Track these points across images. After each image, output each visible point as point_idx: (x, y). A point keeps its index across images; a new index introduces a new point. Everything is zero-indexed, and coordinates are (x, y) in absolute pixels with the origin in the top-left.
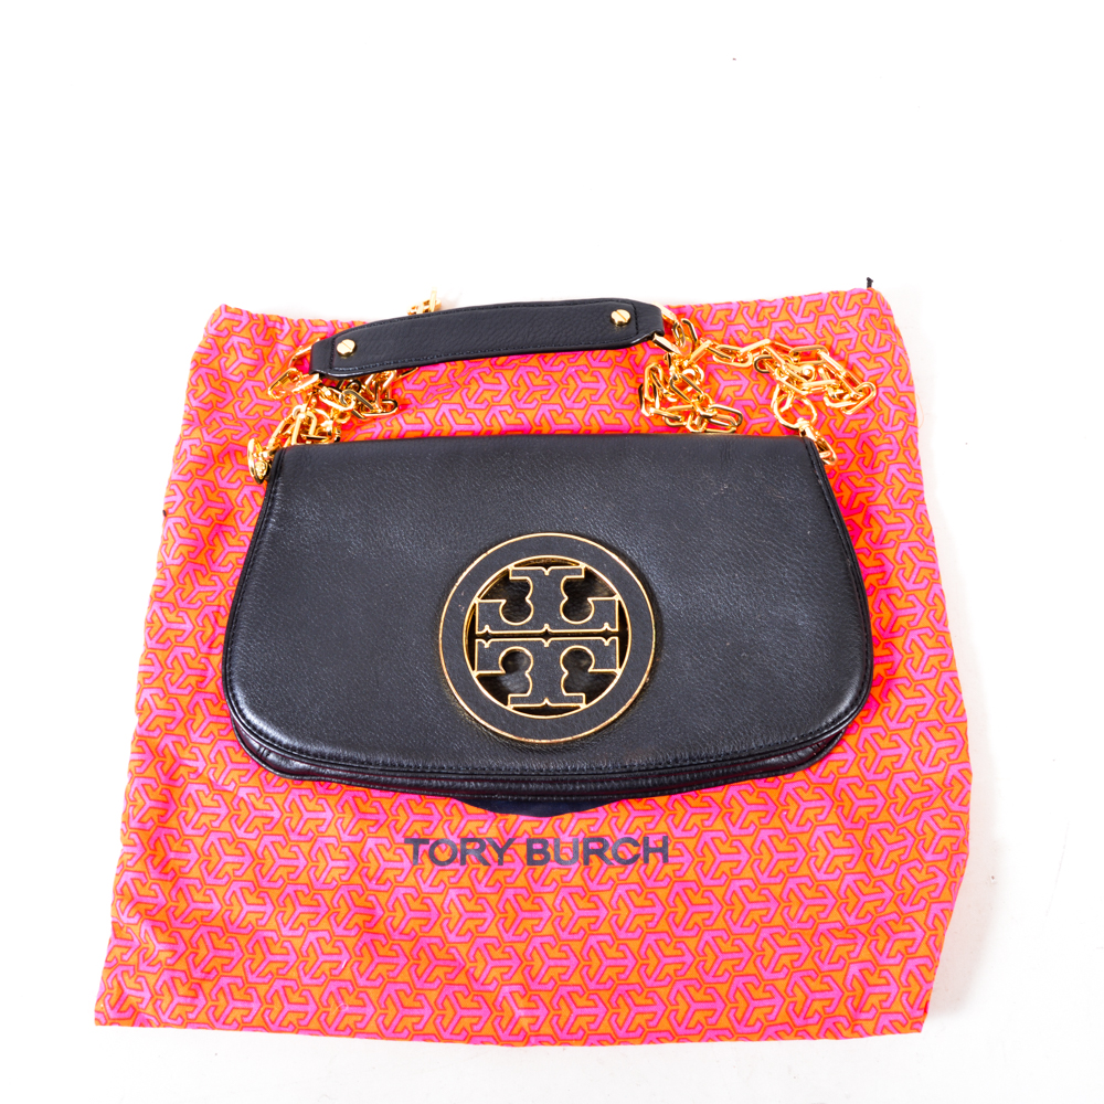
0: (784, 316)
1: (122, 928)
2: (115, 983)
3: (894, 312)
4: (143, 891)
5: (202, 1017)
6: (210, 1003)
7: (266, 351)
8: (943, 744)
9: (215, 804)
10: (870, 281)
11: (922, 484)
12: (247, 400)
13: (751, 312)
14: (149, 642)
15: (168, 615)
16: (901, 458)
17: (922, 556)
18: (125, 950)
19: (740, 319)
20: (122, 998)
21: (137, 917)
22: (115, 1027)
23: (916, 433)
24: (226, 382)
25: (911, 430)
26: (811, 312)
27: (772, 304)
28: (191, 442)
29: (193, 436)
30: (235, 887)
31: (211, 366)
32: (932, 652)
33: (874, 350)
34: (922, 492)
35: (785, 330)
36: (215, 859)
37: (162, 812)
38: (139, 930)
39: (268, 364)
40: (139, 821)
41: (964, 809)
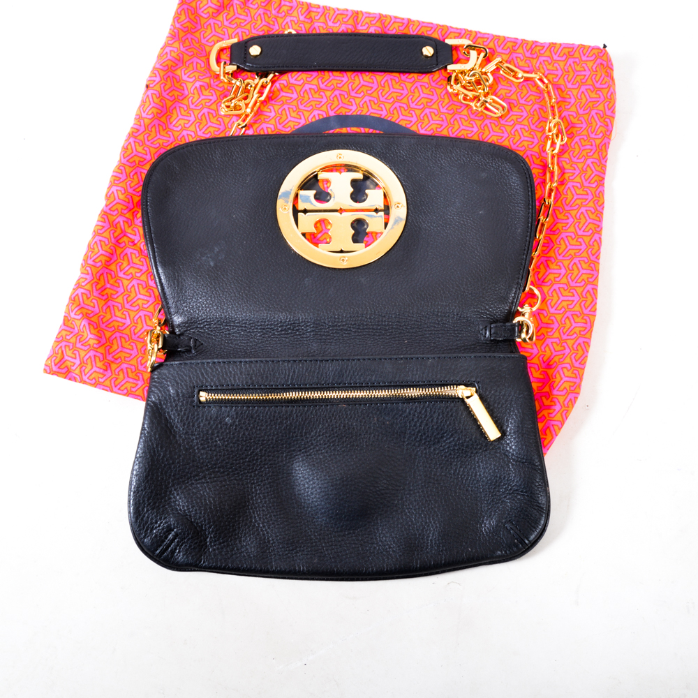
0: (548, 53)
1: (69, 320)
2: (60, 351)
3: (615, 68)
4: (87, 302)
5: (107, 383)
6: (114, 376)
8: (579, 325)
9: (141, 263)
10: (605, 46)
11: (604, 174)
12: (209, 31)
13: (528, 47)
14: (123, 160)
15: (138, 147)
16: (596, 156)
17: (593, 216)
18: (69, 333)
19: (520, 50)
20: (62, 360)
21: (81, 316)
22: (55, 377)
23: (609, 143)
24: (198, 17)
25: (606, 140)
26: (565, 54)
27: (543, 45)
28: (171, 49)
29: (174, 45)
30: (141, 314)
31: (191, 5)
32: (585, 272)
33: (598, 85)
34: (604, 179)
35: (546, 63)
36: (133, 295)
37: (108, 259)
38: (80, 323)
39: (225, 11)
40: (93, 261)
41: (582, 367)
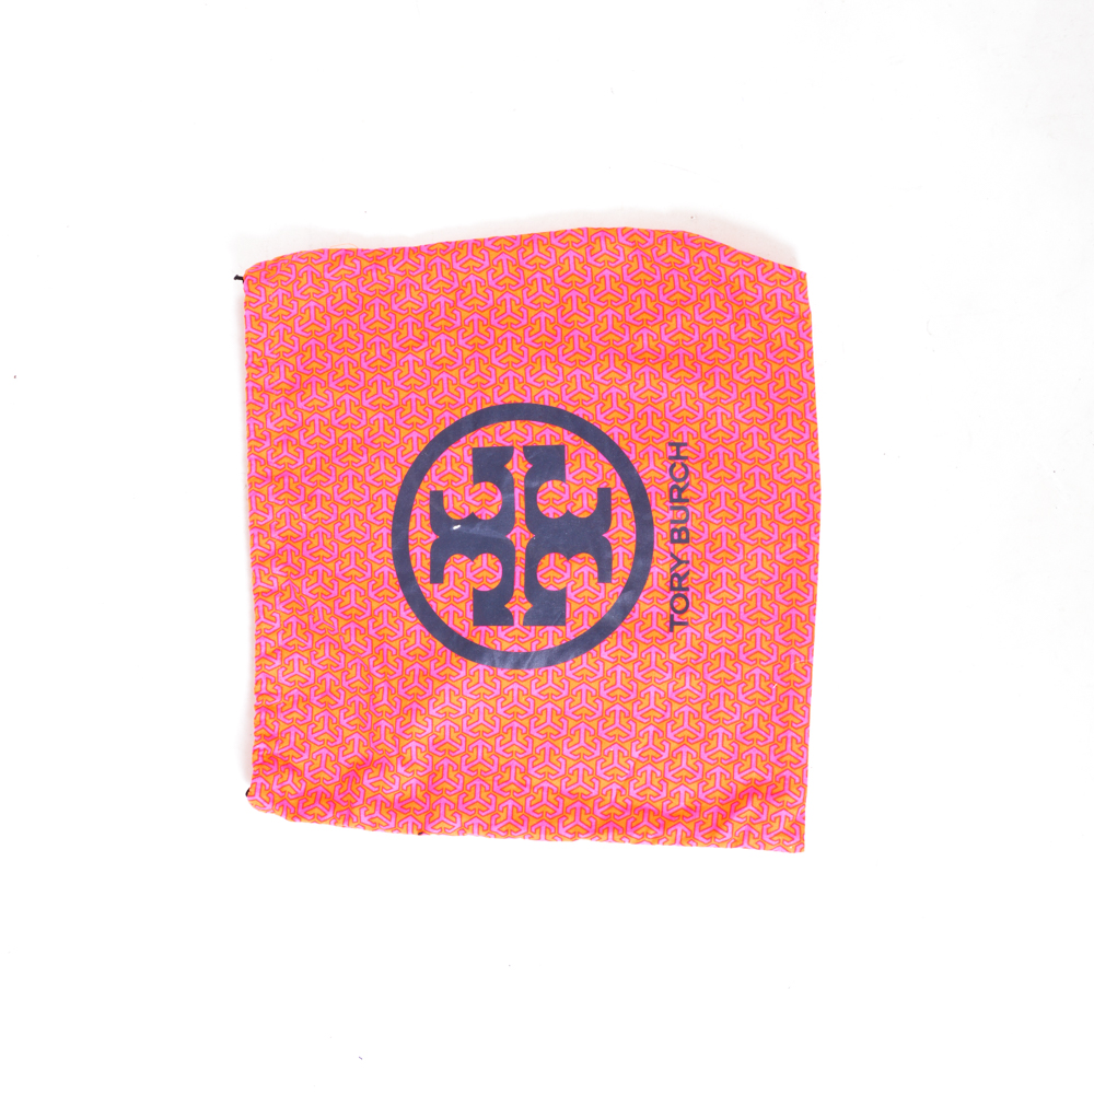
0: (260, 346)
1: (735, 841)
2: (776, 838)
3: (263, 260)
4: (709, 823)
5: (799, 772)
6: (788, 767)
7: (281, 763)
8: (604, 246)
9: (644, 775)
10: (237, 278)
11: (404, 248)
12: (322, 775)
13: (256, 372)
14: (523, 831)
15: (502, 819)
16: (384, 263)
17: (464, 253)
18: (751, 836)
19: (261, 381)
20: (786, 832)
21: (728, 824)
22: (806, 837)
23: (362, 250)
24: (308, 793)
25: (361, 254)
26: (259, 325)
27: (250, 355)
28: (363, 816)
29: (358, 814)
30: (704, 756)
31: (296, 806)
32: (536, 250)
33: (293, 277)
34: (410, 248)
35: (272, 346)
36: (684, 773)
37: (652, 813)
38: (737, 825)
39: (290, 761)
40: (659, 828)
41: (652, 234)
